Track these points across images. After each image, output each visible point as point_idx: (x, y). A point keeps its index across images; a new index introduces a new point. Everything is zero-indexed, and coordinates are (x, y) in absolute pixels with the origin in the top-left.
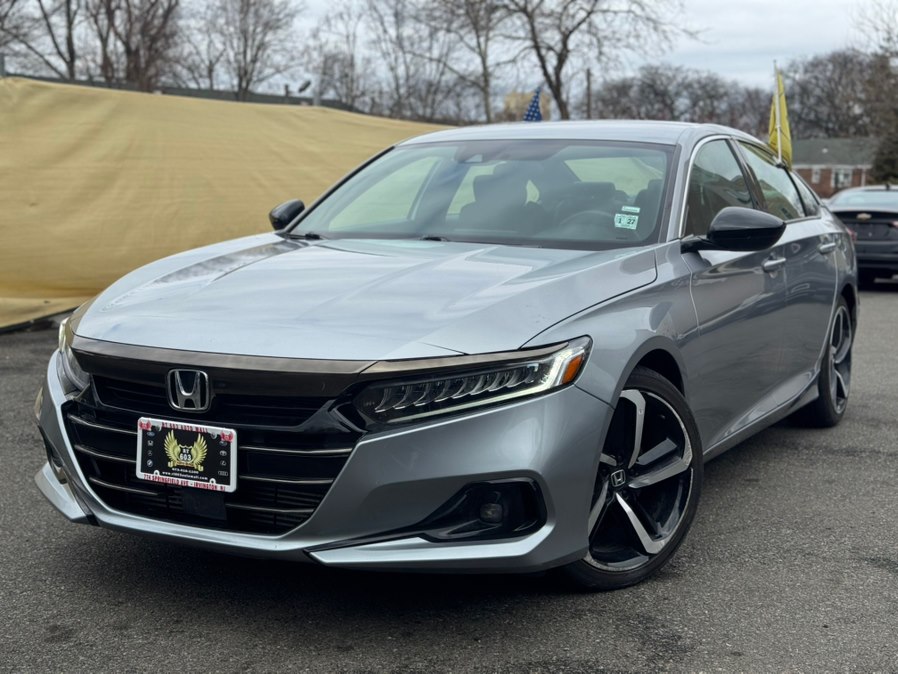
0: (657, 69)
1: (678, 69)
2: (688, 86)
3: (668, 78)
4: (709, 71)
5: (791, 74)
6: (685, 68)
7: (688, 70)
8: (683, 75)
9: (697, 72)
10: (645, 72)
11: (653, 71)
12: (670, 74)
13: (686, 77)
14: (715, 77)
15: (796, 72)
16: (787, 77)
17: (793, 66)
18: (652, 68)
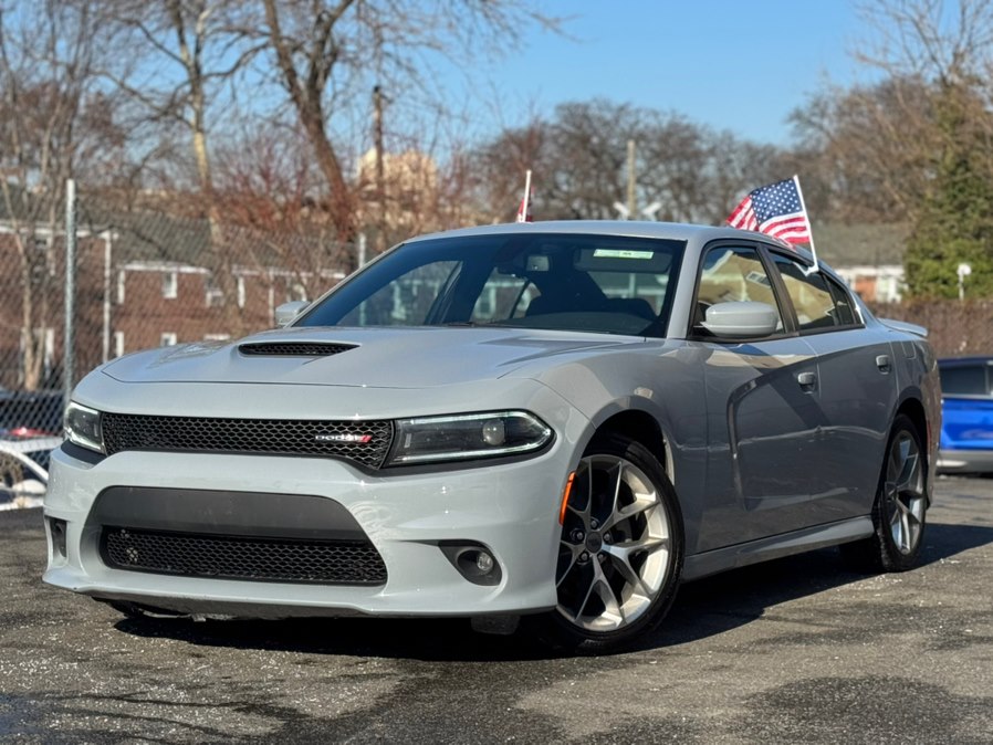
0: (586, 107)
1: (622, 109)
2: (640, 138)
3: (606, 124)
4: (673, 112)
5: (815, 119)
6: (632, 108)
7: (638, 111)
8: (632, 120)
9: (656, 114)
10: (566, 112)
11: (580, 111)
12: (608, 116)
13: (637, 123)
14: (685, 122)
15: (823, 114)
16: (810, 123)
17: (819, 107)
18: (577, 106)
